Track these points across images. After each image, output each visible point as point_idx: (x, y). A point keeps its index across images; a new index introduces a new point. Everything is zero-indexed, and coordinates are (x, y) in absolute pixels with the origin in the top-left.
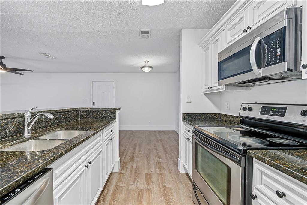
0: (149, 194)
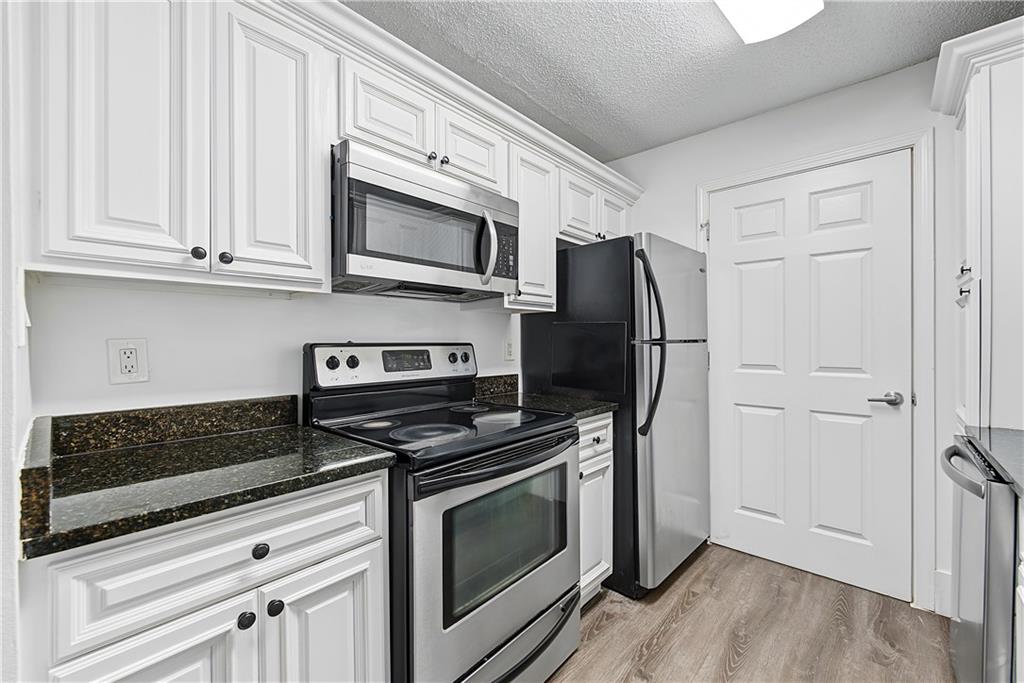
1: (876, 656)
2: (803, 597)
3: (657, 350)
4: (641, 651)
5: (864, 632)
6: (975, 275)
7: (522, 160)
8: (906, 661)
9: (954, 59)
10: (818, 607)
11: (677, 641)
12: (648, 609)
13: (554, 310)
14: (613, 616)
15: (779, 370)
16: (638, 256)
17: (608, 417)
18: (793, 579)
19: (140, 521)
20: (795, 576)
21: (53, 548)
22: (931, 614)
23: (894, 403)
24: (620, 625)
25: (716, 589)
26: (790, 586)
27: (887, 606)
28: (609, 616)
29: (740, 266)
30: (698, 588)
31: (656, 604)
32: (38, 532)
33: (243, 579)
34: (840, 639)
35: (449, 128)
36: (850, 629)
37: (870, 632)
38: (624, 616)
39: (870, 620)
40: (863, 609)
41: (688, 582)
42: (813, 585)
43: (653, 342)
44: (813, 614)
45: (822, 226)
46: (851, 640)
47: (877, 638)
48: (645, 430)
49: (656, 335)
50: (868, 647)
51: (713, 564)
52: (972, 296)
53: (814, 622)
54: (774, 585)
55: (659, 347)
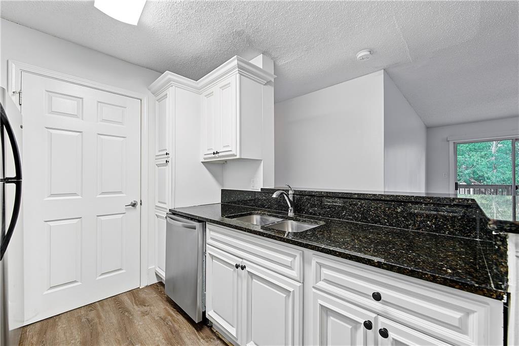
1: (144, 314)
2: (102, 315)
5: (134, 309)
6: (170, 156)
8: (152, 308)
10: (111, 313)
15: (79, 196)
18: (91, 310)
20: (91, 308)
22: (147, 286)
23: (134, 205)
26: (92, 315)
27: (133, 293)
29: (50, 130)
34: (128, 317)
36: (128, 311)
37: (135, 307)
39: (132, 302)
40: (127, 301)
42: (102, 306)
43: (7, 180)
44: (112, 318)
45: (104, 120)
46: (132, 315)
47: (139, 307)
49: (11, 174)
50: (139, 313)
51: (35, 339)
52: (169, 164)
53: (115, 321)
54: (84, 320)
55: (14, 185)
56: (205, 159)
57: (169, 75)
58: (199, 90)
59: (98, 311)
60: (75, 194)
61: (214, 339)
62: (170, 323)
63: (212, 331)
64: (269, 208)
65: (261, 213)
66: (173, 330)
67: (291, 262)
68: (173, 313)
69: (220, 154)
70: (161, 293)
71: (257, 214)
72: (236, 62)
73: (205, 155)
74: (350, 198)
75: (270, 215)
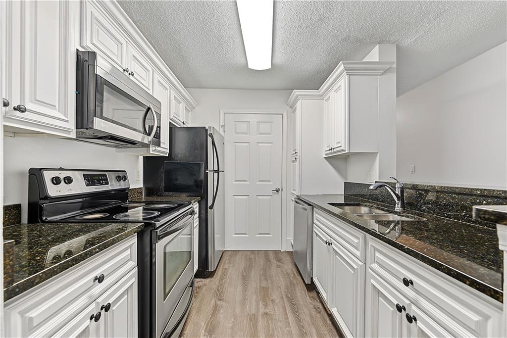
0: (268, 321)
1: (278, 267)
2: (257, 259)
3: (216, 174)
4: (216, 293)
6: (298, 154)
7: (159, 81)
8: (284, 265)
9: (295, 95)
10: (261, 259)
11: (226, 285)
12: (212, 279)
13: (167, 155)
14: (200, 287)
15: (248, 182)
16: (210, 136)
17: (196, 204)
19: (56, 269)
21: (17, 292)
22: (285, 252)
23: (277, 191)
24: (204, 288)
25: (232, 265)
26: (252, 256)
27: (277, 253)
28: (199, 288)
29: (236, 144)
30: (226, 266)
31: (214, 277)
32: (9, 284)
33: (90, 297)
34: (269, 265)
35: (132, 57)
36: (270, 262)
37: (275, 261)
38: (205, 285)
39: (274, 257)
40: (271, 256)
41: (222, 265)
42: (258, 254)
43: (215, 171)
44: (261, 262)
45: (260, 134)
46: (271, 265)
47: (277, 262)
48: (212, 207)
49: (216, 168)
50: (276, 265)
51: (228, 257)
52: (298, 160)
53: (262, 264)
54: (248, 258)
55: (217, 173)
56: (326, 154)
57: (296, 92)
58: (321, 97)
59: (255, 255)
60: (246, 181)
61: (317, 301)
62: (292, 279)
63: (318, 296)
64: (382, 202)
65: (369, 205)
66: (292, 283)
67: (357, 243)
68: (296, 274)
69: (335, 150)
70: (293, 259)
71: (366, 206)
72: (342, 67)
73: (326, 151)
74: (472, 195)
75: (377, 208)
